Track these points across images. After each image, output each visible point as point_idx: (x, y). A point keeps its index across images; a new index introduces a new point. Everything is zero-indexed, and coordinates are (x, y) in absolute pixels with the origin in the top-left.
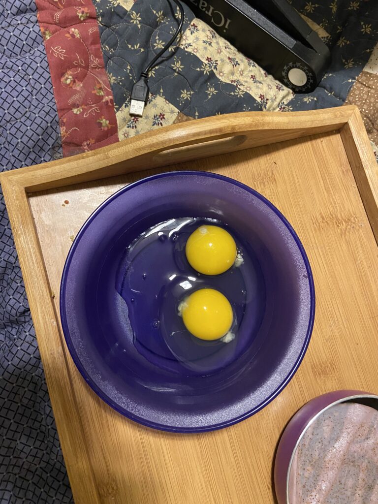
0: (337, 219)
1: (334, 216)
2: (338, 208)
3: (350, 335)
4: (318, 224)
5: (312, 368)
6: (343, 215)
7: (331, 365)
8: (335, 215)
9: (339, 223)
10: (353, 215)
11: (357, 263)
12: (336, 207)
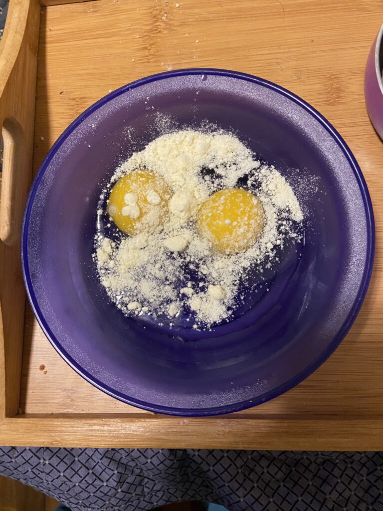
0: (151, 31)
1: (145, 34)
2: (137, 27)
3: (299, 47)
4: (151, 57)
5: (329, 104)
6: (147, 23)
7: (331, 80)
8: (145, 32)
9: (157, 30)
10: (150, 10)
11: (212, 18)
12: (135, 29)
